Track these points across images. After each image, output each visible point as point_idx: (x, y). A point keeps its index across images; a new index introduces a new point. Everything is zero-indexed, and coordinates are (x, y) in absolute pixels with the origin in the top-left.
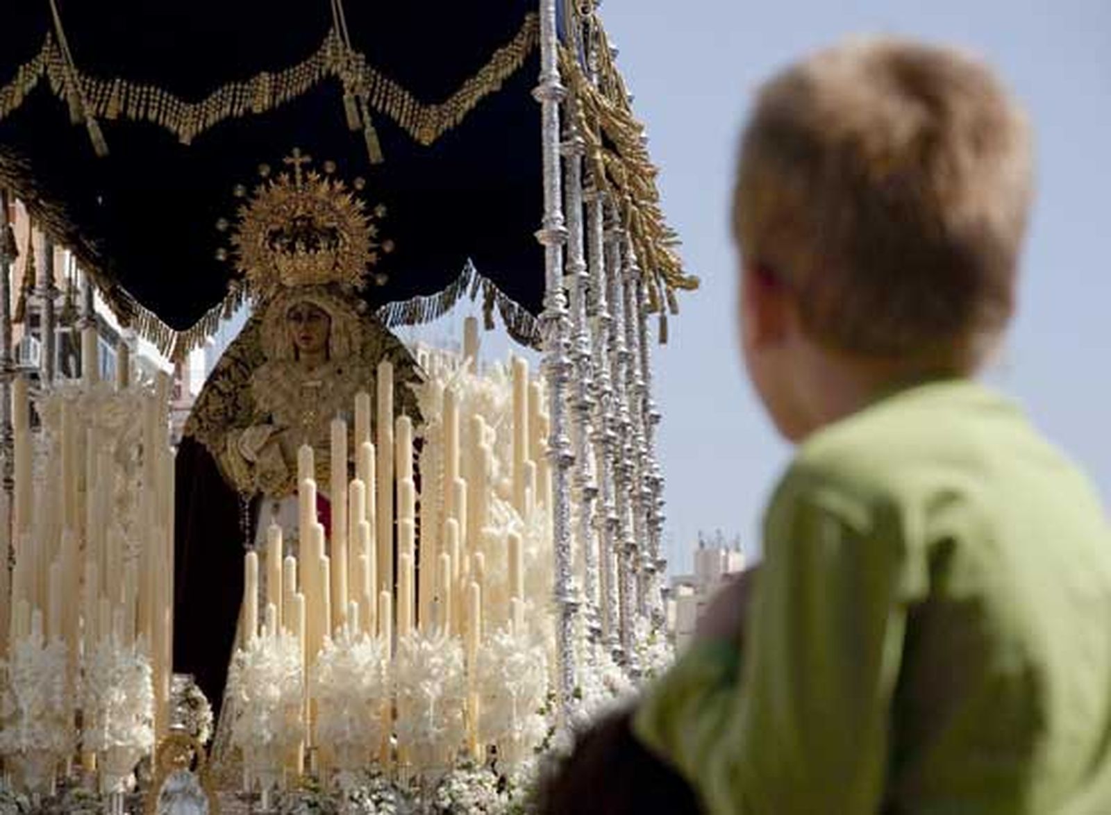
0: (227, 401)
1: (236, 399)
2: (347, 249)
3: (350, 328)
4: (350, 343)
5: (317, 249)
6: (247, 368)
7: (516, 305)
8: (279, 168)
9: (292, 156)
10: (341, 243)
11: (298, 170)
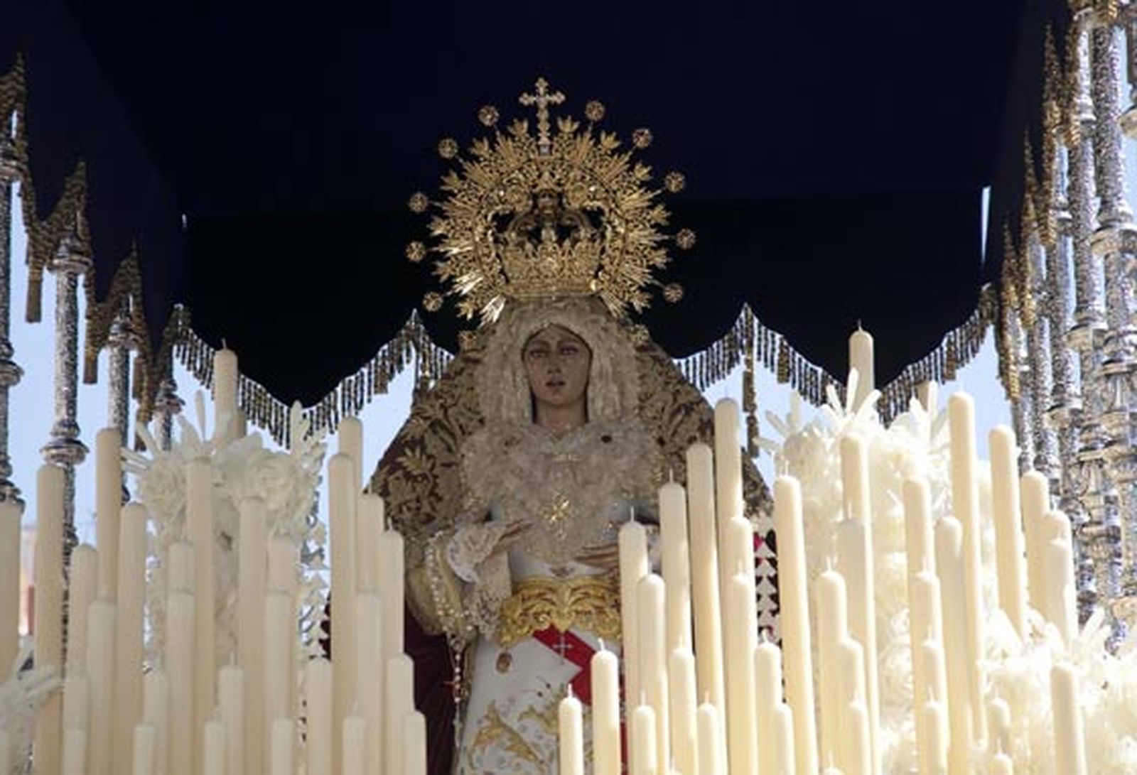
0: (419, 488)
1: (436, 485)
2: (619, 243)
3: (624, 369)
4: (622, 393)
5: (576, 241)
6: (453, 435)
7: (820, 370)
8: (513, 113)
9: (533, 91)
10: (609, 234)
11: (543, 115)
